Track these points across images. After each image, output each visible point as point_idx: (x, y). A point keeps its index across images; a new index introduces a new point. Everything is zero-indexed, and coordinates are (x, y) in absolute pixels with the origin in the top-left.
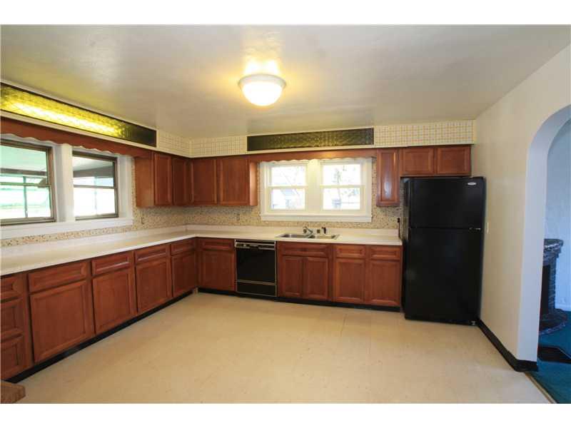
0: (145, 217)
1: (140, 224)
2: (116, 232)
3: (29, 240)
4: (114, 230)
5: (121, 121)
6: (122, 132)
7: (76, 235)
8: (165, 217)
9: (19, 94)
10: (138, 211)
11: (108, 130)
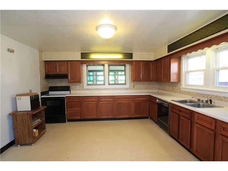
0: (135, 85)
1: (133, 87)
2: (122, 90)
3: (96, 89)
4: (122, 89)
5: (123, 53)
6: (123, 57)
7: (108, 89)
8: (146, 85)
9: (93, 54)
10: (132, 83)
11: (119, 57)
